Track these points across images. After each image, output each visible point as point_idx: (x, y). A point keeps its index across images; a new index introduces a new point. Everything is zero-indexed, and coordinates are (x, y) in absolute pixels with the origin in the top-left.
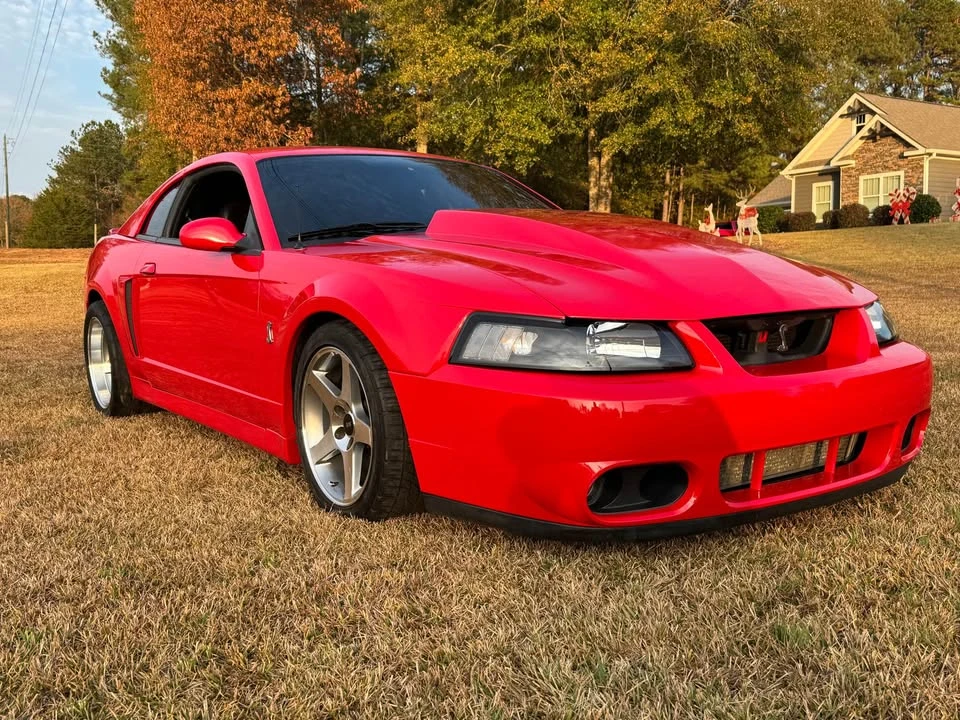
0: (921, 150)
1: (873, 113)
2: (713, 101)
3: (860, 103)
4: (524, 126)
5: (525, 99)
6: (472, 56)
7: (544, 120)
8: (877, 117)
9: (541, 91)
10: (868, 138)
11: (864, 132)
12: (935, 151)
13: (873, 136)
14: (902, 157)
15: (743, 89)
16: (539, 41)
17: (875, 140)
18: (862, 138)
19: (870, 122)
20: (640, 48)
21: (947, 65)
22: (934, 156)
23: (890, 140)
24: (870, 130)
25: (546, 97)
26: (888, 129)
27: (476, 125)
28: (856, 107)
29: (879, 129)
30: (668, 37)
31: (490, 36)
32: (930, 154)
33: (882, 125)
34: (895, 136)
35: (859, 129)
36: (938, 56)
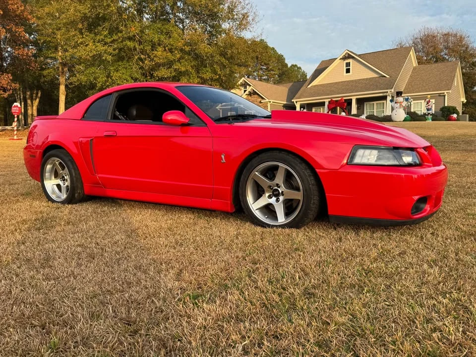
0: (267, 100)
1: (250, 86)
2: (204, 76)
3: (245, 81)
4: (124, 80)
5: (123, 68)
6: (101, 48)
7: (132, 78)
8: (251, 87)
9: (129, 65)
10: (248, 95)
11: (247, 92)
12: (272, 101)
13: (250, 94)
14: (260, 102)
15: (215, 72)
16: (130, 44)
17: (251, 96)
18: (246, 95)
19: (249, 89)
20: (176, 52)
21: (266, 69)
22: (271, 103)
23: (256, 96)
24: (249, 92)
25: (132, 68)
26: (255, 92)
27: (102, 78)
28: (244, 83)
29: (252, 92)
30: (187, 49)
31: (109, 40)
32: (270, 102)
33: (253, 90)
34: (258, 94)
35: (245, 91)
36: (263, 66)
